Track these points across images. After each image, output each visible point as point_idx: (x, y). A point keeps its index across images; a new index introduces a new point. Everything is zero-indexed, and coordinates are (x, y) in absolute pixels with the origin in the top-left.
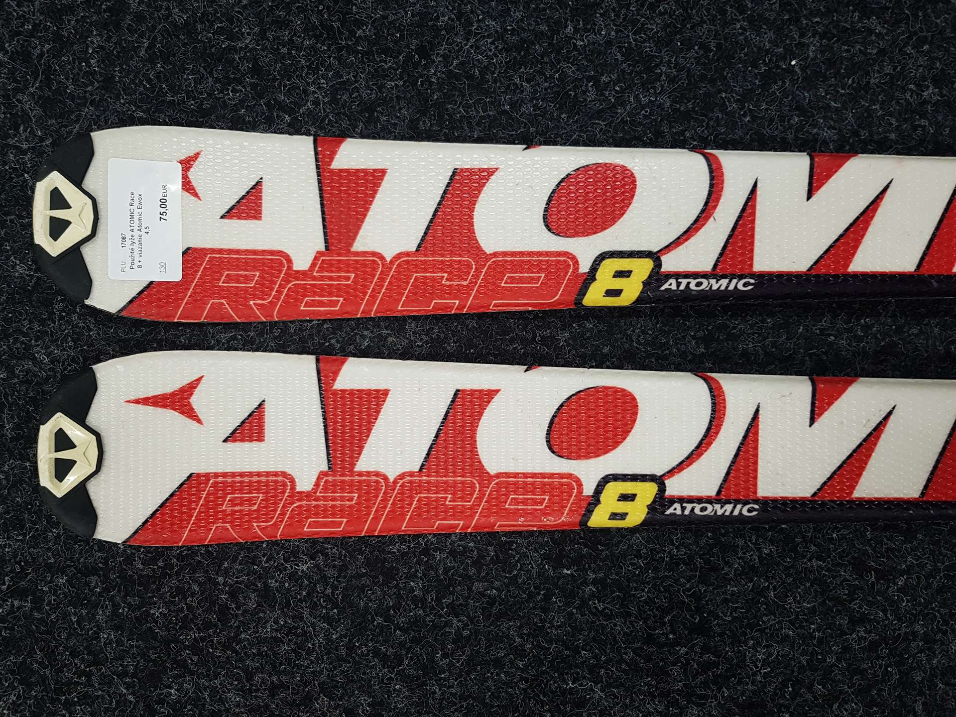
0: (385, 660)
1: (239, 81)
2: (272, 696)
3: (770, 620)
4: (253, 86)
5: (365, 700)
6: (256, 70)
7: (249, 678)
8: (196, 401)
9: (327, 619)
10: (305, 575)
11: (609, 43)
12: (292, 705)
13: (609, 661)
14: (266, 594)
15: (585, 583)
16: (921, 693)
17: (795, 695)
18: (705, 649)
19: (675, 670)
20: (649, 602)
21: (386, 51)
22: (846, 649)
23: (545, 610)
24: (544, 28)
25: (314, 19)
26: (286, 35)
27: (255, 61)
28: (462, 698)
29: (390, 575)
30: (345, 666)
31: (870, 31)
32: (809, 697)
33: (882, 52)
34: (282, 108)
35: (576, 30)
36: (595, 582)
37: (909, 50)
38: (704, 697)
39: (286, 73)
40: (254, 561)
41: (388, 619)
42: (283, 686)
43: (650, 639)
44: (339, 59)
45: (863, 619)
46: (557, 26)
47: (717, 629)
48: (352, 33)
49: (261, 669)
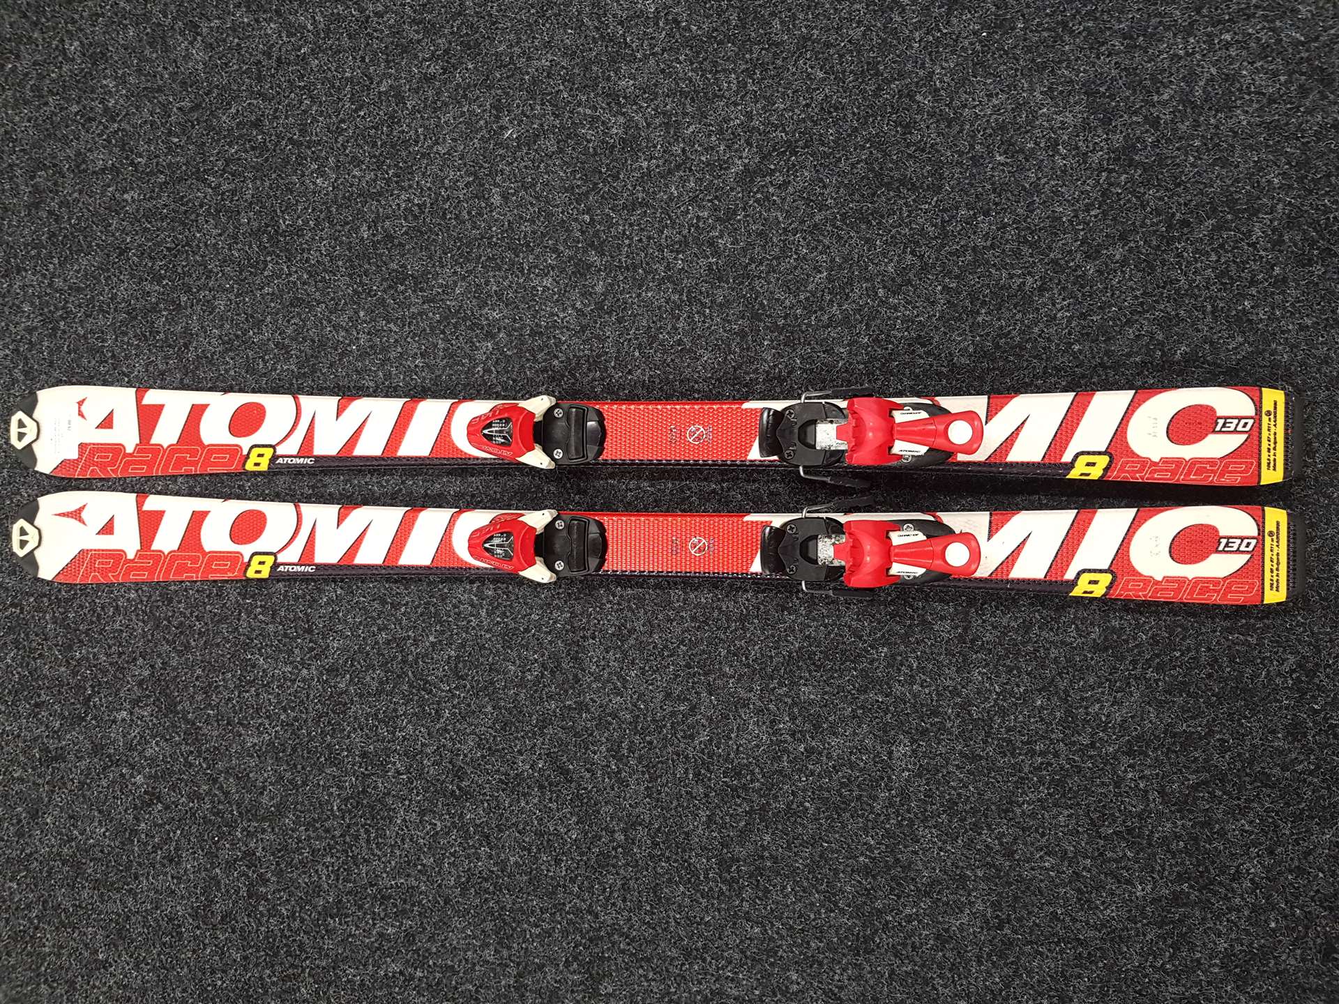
0: (168, 642)
1: (106, 362)
2: (120, 657)
3: (340, 627)
4: (112, 364)
5: (159, 661)
6: (113, 356)
7: (110, 647)
8: (84, 515)
9: (144, 622)
10: (133, 600)
11: (269, 340)
12: (127, 662)
13: (267, 645)
14: (117, 608)
15: (256, 607)
16: (412, 667)
17: (352, 665)
18: (311, 641)
19: (297, 651)
20: (285, 617)
21: (169, 346)
22: (377, 643)
23: (239, 620)
24: (239, 333)
25: (138, 331)
26: (126, 339)
27: (113, 351)
28: (202, 662)
29: (170, 600)
30: (151, 644)
31: (391, 331)
32: (359, 667)
33: (396, 341)
34: (125, 375)
35: (254, 333)
36: (261, 606)
37: (409, 339)
38: (309, 665)
39: (127, 357)
40: (112, 592)
41: (169, 622)
42: (124, 653)
43: (285, 635)
44: (149, 350)
45: (385, 628)
46: (245, 333)
47: (316, 631)
48: (155, 337)
49: (115, 645)
